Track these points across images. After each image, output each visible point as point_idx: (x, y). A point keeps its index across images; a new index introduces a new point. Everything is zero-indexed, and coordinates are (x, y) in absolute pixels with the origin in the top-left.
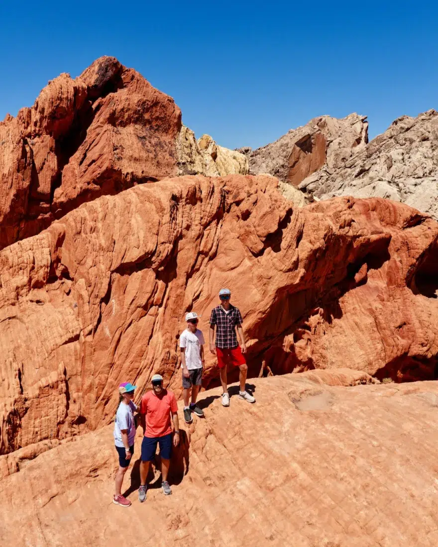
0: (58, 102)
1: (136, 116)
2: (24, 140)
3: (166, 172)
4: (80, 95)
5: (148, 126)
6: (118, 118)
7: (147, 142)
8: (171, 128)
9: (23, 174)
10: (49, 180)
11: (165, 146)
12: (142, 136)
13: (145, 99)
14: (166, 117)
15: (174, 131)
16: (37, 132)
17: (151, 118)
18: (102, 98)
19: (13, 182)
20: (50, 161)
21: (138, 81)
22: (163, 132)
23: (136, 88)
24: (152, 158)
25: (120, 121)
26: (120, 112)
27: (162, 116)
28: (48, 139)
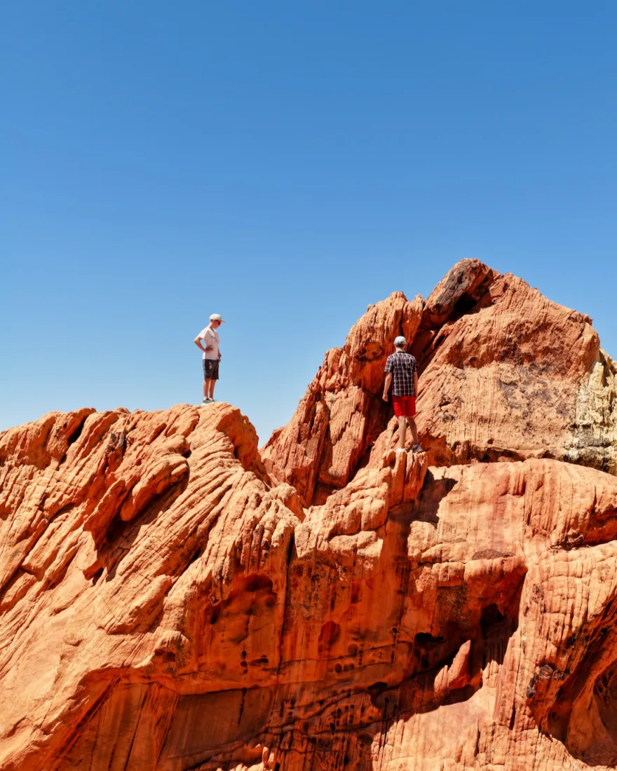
0: (369, 334)
1: (504, 348)
2: (317, 395)
3: (543, 441)
4: (408, 321)
5: (526, 365)
6: (466, 355)
7: (517, 391)
8: (573, 366)
9: (305, 446)
10: (348, 454)
11: (553, 396)
12: (508, 381)
13: (523, 319)
14: (563, 348)
15: (577, 370)
16: (342, 382)
17: (535, 351)
18: (450, 324)
19: (290, 457)
20: (353, 426)
21: (514, 291)
22: (556, 374)
23: (510, 303)
24: (517, 418)
25: (469, 359)
26: (471, 343)
27: (556, 346)
28: (354, 393)
